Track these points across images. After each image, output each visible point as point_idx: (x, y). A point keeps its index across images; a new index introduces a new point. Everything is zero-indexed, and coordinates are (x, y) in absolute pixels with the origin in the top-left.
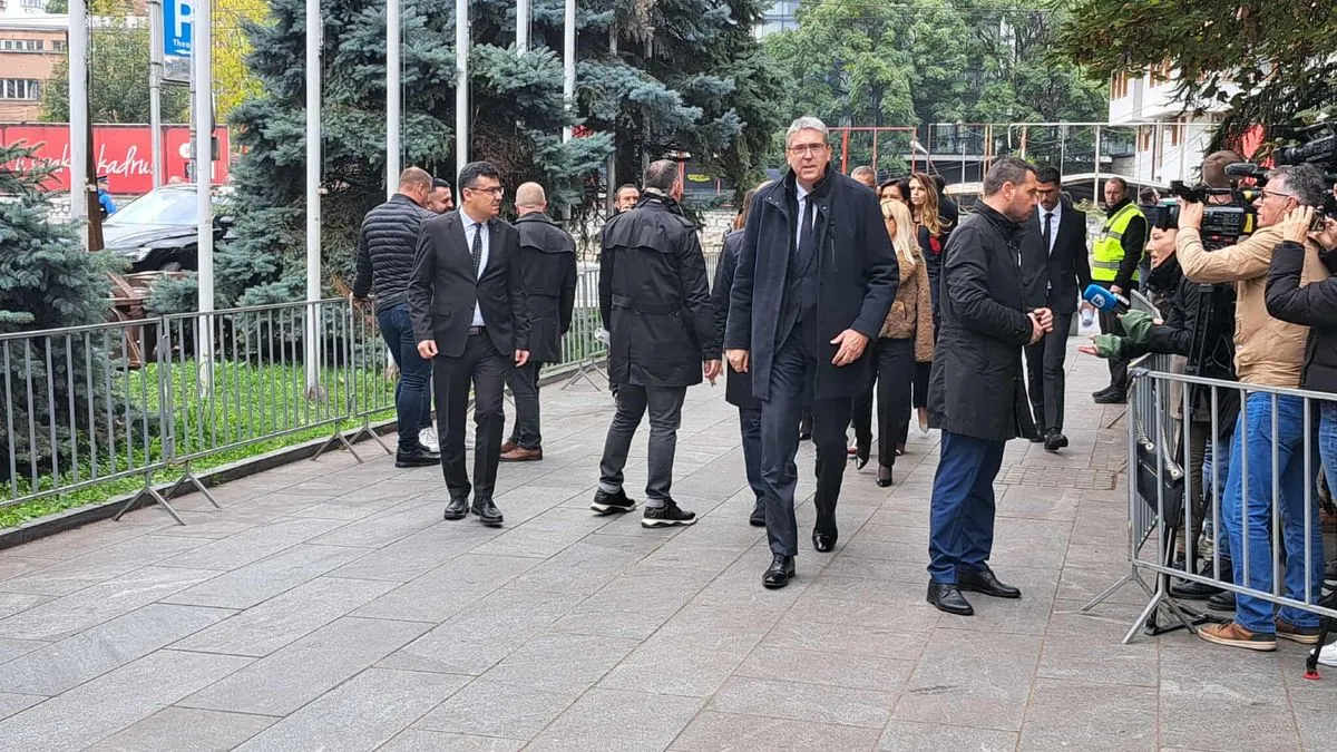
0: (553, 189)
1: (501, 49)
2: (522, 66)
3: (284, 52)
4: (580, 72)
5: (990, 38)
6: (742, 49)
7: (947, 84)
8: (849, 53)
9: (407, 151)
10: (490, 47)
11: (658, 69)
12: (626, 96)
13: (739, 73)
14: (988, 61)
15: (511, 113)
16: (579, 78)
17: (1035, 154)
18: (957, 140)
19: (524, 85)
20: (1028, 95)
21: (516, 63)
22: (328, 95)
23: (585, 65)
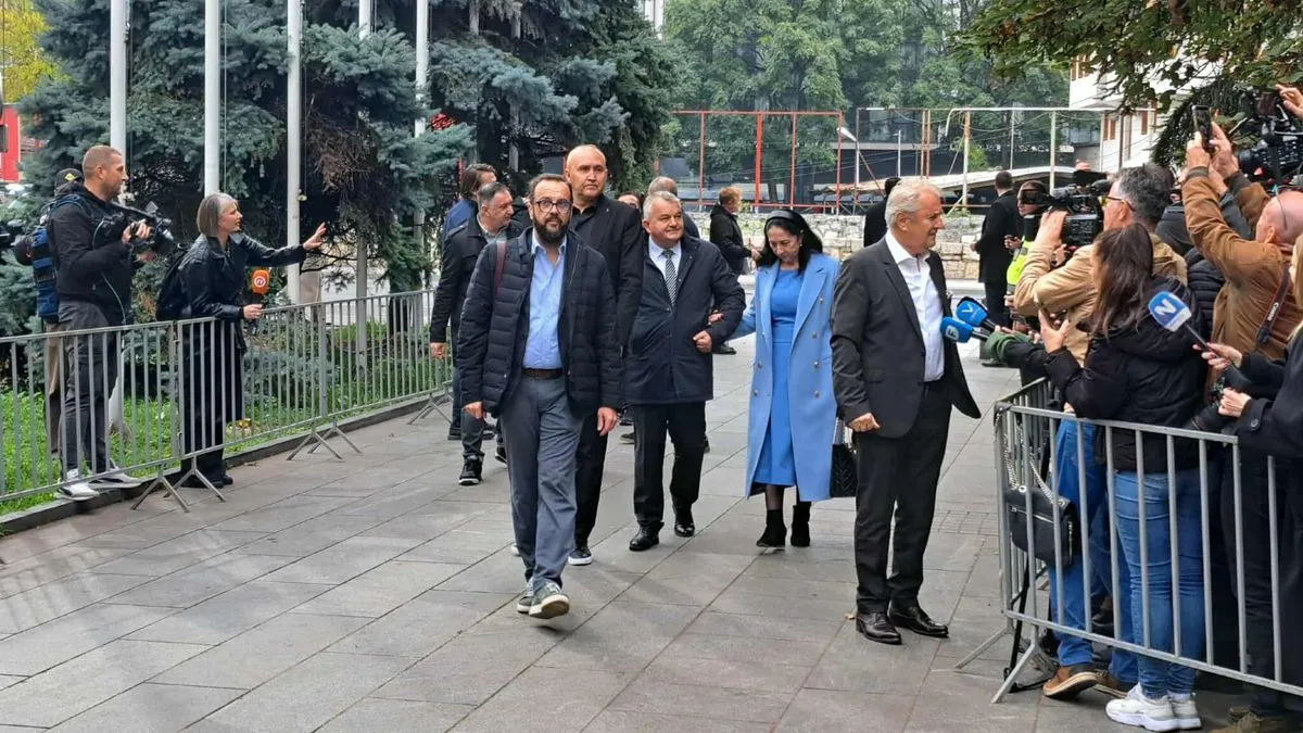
0: (401, 191)
1: (339, 31)
2: (364, 51)
3: (84, 32)
4: (435, 54)
5: (930, 6)
6: (625, 28)
7: (880, 60)
8: (765, 22)
9: (229, 147)
10: (327, 28)
11: (528, 51)
12: (489, 83)
13: (620, 56)
14: (929, 33)
15: (352, 103)
16: (434, 61)
17: (984, 144)
18: (894, 125)
19: (366, 71)
20: (975, 74)
21: (357, 46)
22: (137, 82)
23: (440, 46)
